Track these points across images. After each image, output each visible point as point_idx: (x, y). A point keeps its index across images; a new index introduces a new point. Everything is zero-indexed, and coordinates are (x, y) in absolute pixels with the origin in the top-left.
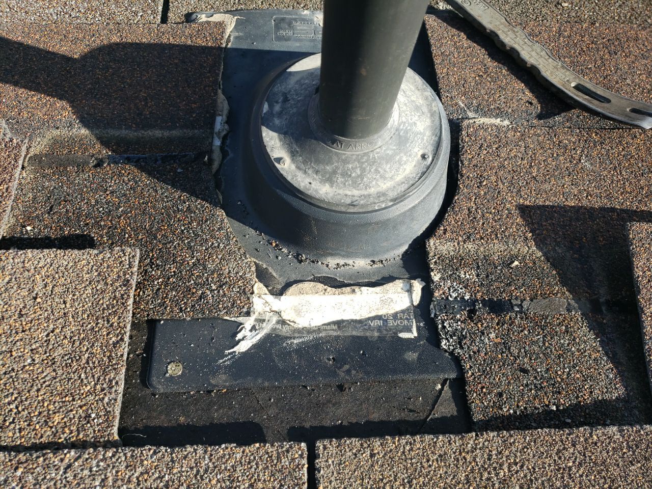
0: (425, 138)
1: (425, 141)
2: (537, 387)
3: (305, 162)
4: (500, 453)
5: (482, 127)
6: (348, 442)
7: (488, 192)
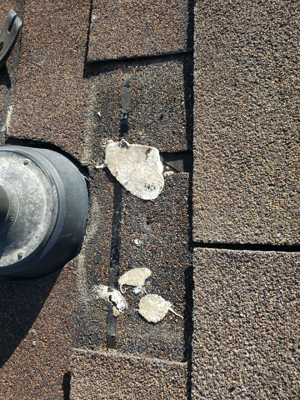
0: (14, 162)
1: (15, 162)
2: (171, 111)
3: (22, 240)
4: (205, 137)
5: (12, 123)
6: (195, 223)
7: (54, 124)
